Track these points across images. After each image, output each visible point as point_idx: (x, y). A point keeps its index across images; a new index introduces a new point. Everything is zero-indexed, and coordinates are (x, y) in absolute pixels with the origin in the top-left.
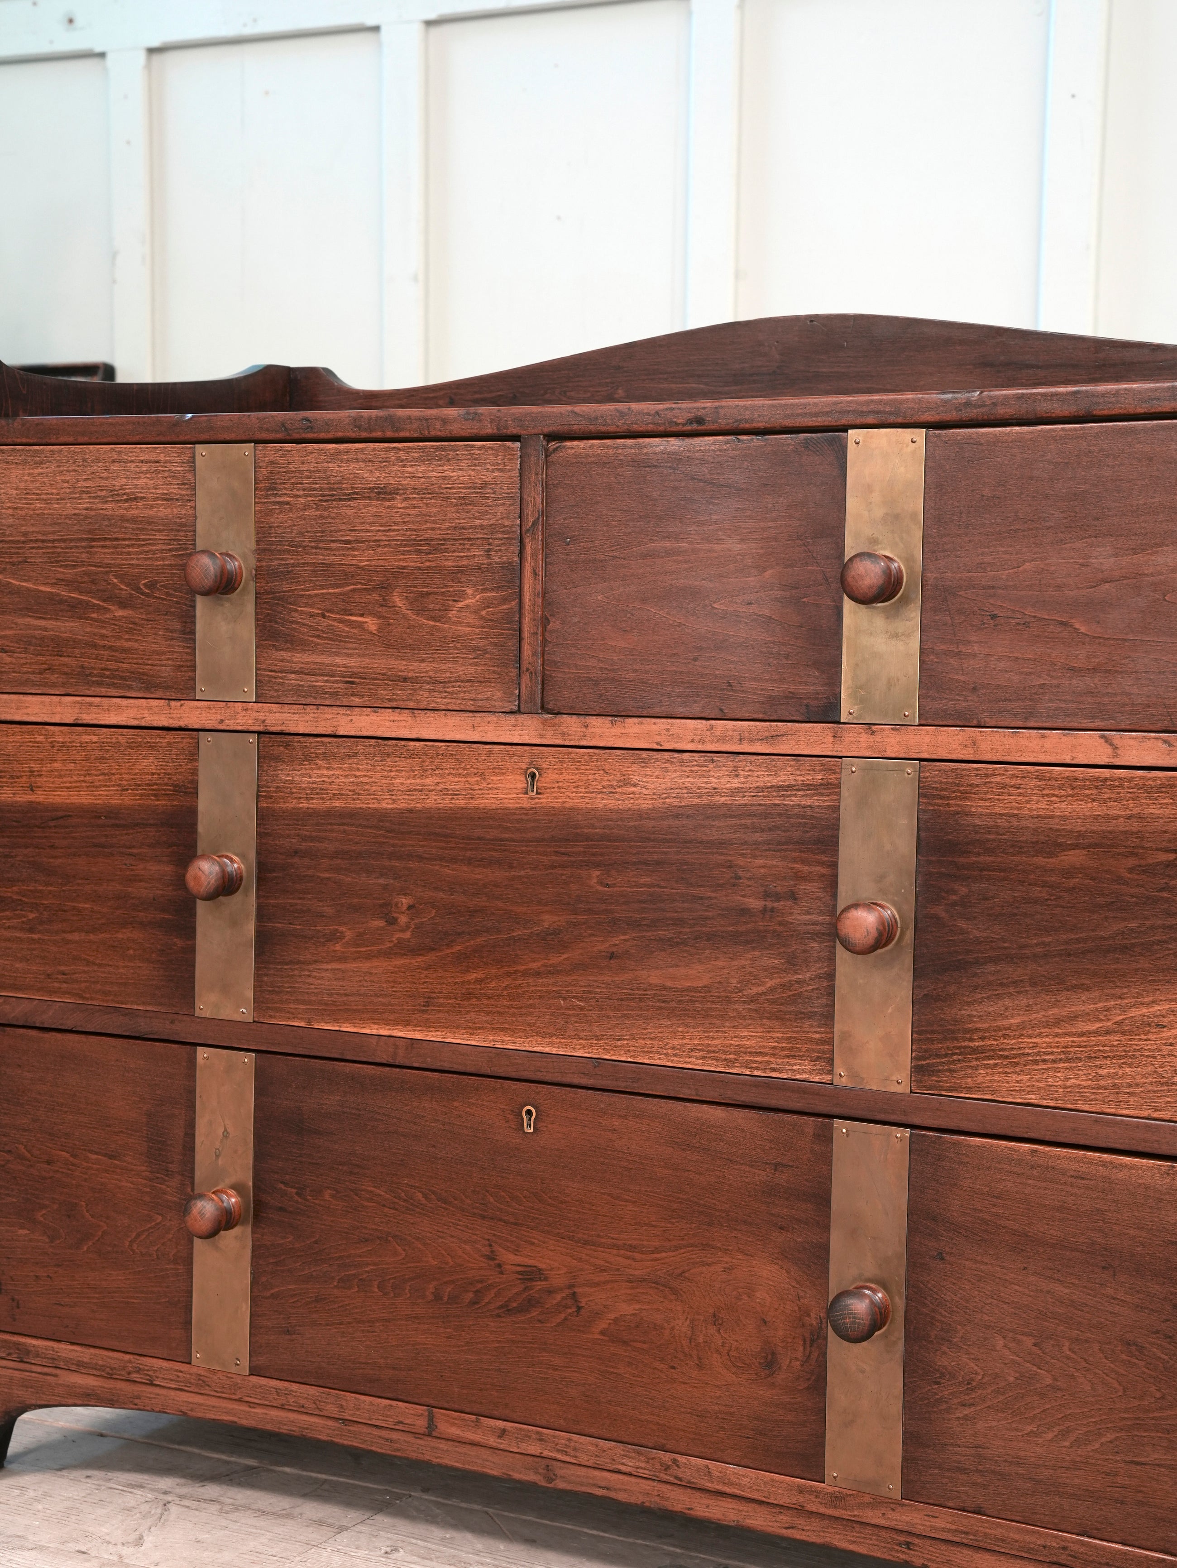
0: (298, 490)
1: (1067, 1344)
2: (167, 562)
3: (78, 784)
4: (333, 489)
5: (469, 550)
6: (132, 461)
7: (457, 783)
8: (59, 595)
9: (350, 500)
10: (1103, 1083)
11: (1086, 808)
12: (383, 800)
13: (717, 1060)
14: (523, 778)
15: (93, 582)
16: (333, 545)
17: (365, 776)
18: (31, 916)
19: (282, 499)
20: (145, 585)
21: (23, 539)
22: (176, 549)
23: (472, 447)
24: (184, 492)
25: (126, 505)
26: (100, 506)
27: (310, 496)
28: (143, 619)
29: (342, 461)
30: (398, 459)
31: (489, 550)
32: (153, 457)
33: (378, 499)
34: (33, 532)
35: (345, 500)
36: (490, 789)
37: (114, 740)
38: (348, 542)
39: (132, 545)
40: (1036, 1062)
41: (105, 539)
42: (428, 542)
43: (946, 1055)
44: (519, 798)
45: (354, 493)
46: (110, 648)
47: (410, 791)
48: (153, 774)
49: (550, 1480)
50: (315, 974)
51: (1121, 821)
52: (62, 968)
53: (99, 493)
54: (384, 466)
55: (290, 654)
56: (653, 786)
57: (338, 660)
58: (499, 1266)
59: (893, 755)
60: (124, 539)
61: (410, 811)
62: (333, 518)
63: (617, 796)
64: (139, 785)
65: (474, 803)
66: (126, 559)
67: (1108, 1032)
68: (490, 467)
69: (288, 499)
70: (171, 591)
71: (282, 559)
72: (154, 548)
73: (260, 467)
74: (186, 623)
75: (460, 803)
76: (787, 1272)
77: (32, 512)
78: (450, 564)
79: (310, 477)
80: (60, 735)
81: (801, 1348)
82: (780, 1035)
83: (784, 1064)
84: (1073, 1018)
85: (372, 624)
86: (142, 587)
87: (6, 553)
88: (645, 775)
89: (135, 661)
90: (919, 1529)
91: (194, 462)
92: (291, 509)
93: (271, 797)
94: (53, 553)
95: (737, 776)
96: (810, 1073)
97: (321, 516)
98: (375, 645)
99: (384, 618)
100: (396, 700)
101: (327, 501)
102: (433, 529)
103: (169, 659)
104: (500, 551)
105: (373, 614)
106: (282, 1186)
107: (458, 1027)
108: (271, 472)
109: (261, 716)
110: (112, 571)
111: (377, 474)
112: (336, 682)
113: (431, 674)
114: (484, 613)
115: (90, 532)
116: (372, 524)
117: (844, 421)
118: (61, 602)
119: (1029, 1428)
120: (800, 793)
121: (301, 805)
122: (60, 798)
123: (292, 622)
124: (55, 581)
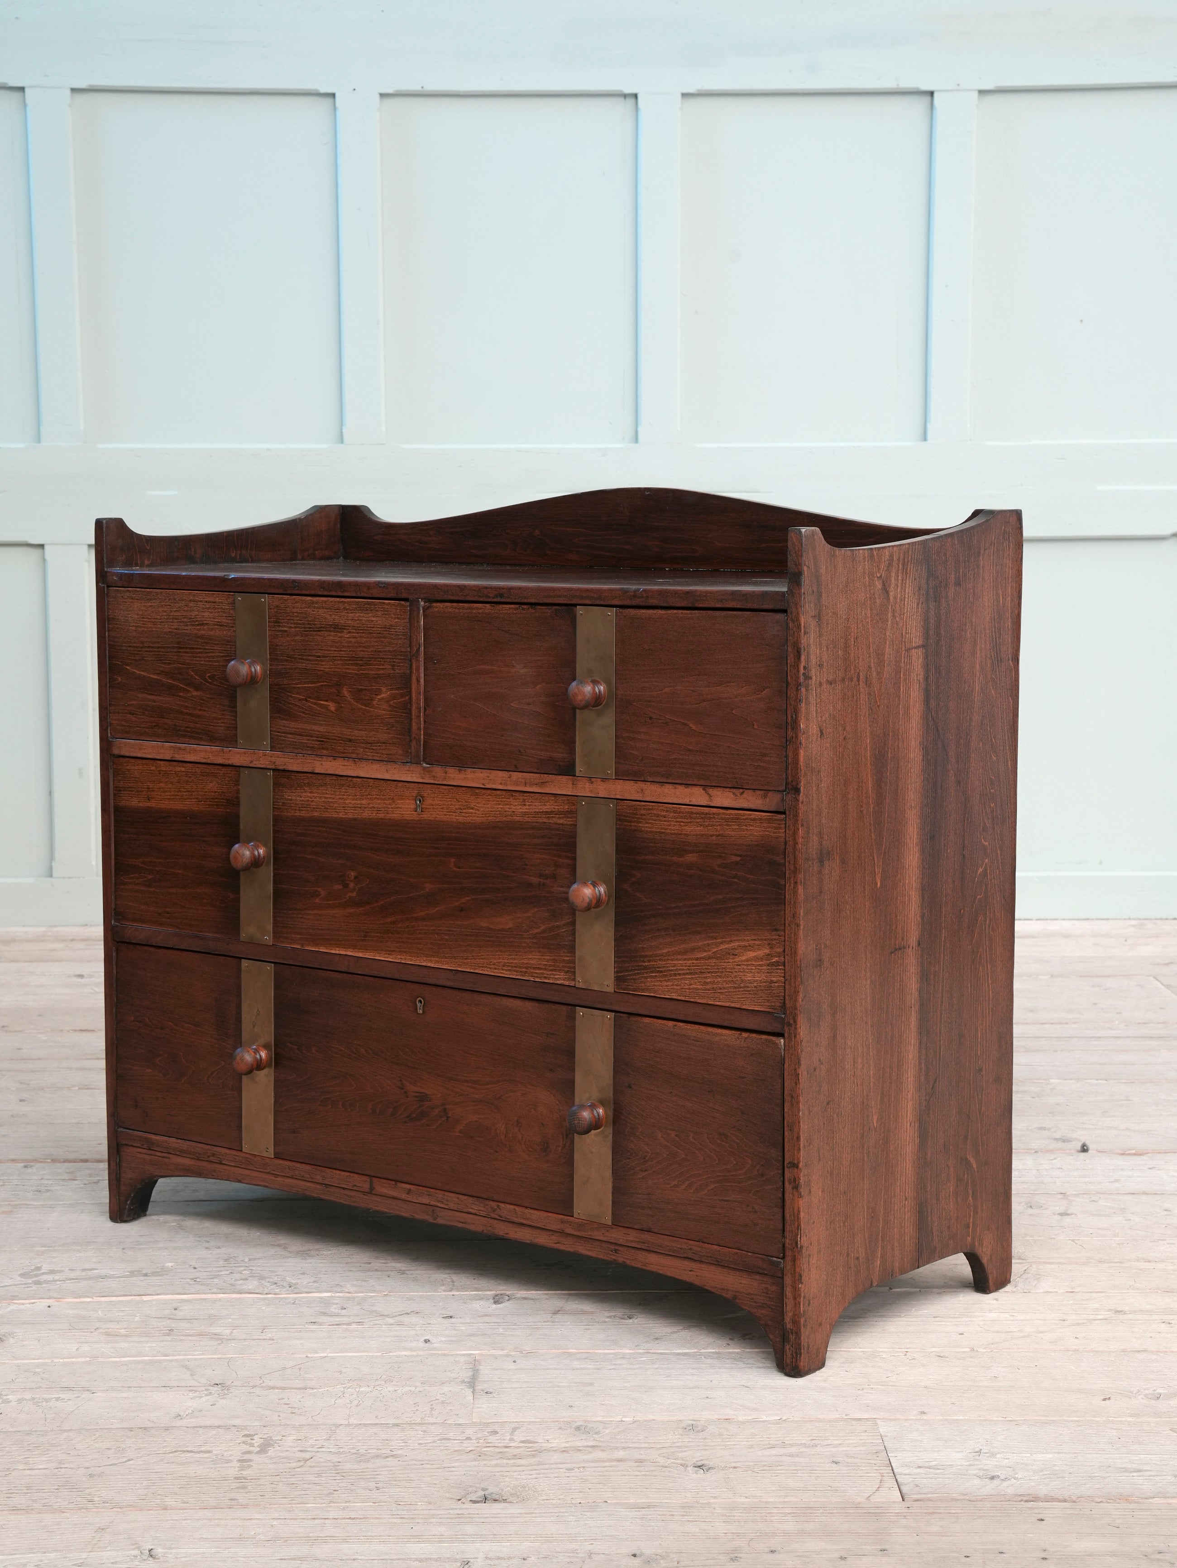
0: (291, 624)
1: (692, 1135)
2: (221, 664)
3: (174, 797)
4: (310, 624)
5: (383, 665)
6: (201, 601)
7: (379, 804)
8: (162, 681)
9: (319, 631)
10: (708, 987)
11: (698, 830)
12: (340, 812)
13: (517, 971)
14: (414, 802)
15: (180, 674)
16: (310, 658)
17: (331, 798)
18: (150, 877)
19: (283, 629)
20: (209, 677)
21: (141, 645)
22: (226, 656)
23: (384, 603)
24: (229, 622)
25: (198, 627)
26: (184, 627)
27: (298, 627)
28: (208, 698)
29: (314, 608)
30: (345, 609)
31: (393, 666)
32: (212, 599)
33: (334, 632)
34: (147, 642)
35: (316, 631)
36: (397, 808)
37: (193, 771)
38: (319, 657)
39: (201, 652)
40: (675, 975)
41: (187, 648)
42: (361, 659)
43: (631, 970)
44: (412, 814)
45: (321, 627)
46: (190, 714)
47: (355, 807)
48: (215, 792)
49: (435, 1219)
50: (305, 916)
51: (714, 838)
52: (168, 910)
53: (183, 620)
54: (337, 612)
55: (289, 723)
56: (482, 809)
57: (315, 727)
58: (406, 1092)
59: (602, 796)
60: (197, 649)
61: (355, 819)
62: (310, 642)
63: (463, 814)
64: (208, 799)
65: (389, 816)
66: (198, 661)
67: (709, 958)
68: (393, 616)
69: (285, 629)
70: (223, 681)
71: (284, 665)
72: (213, 655)
73: (271, 609)
74: (231, 701)
75: (381, 816)
76: (554, 1096)
77: (146, 629)
78: (373, 673)
79: (298, 616)
80: (164, 767)
81: (561, 1140)
82: (548, 958)
83: (550, 975)
84: (693, 949)
85: (332, 706)
86: (207, 678)
87: (132, 654)
88: (478, 803)
89: (204, 723)
90: (621, 1242)
91: (234, 604)
92: (288, 635)
93: (280, 808)
94: (158, 655)
95: (525, 805)
96: (564, 980)
97: (304, 640)
98: (334, 719)
99: (339, 703)
100: (346, 753)
101: (307, 631)
102: (364, 651)
103: (223, 723)
104: (399, 666)
105: (332, 701)
106: (290, 1045)
107: (382, 950)
108: (276, 612)
109: (273, 759)
110: (190, 668)
111: (333, 617)
112: (313, 740)
113: (364, 738)
114: (392, 703)
115: (178, 643)
116: (331, 646)
117: (574, 602)
118: (163, 685)
119: (674, 1183)
120: (557, 816)
121: (296, 814)
122: (165, 805)
123: (289, 703)
124: (159, 672)
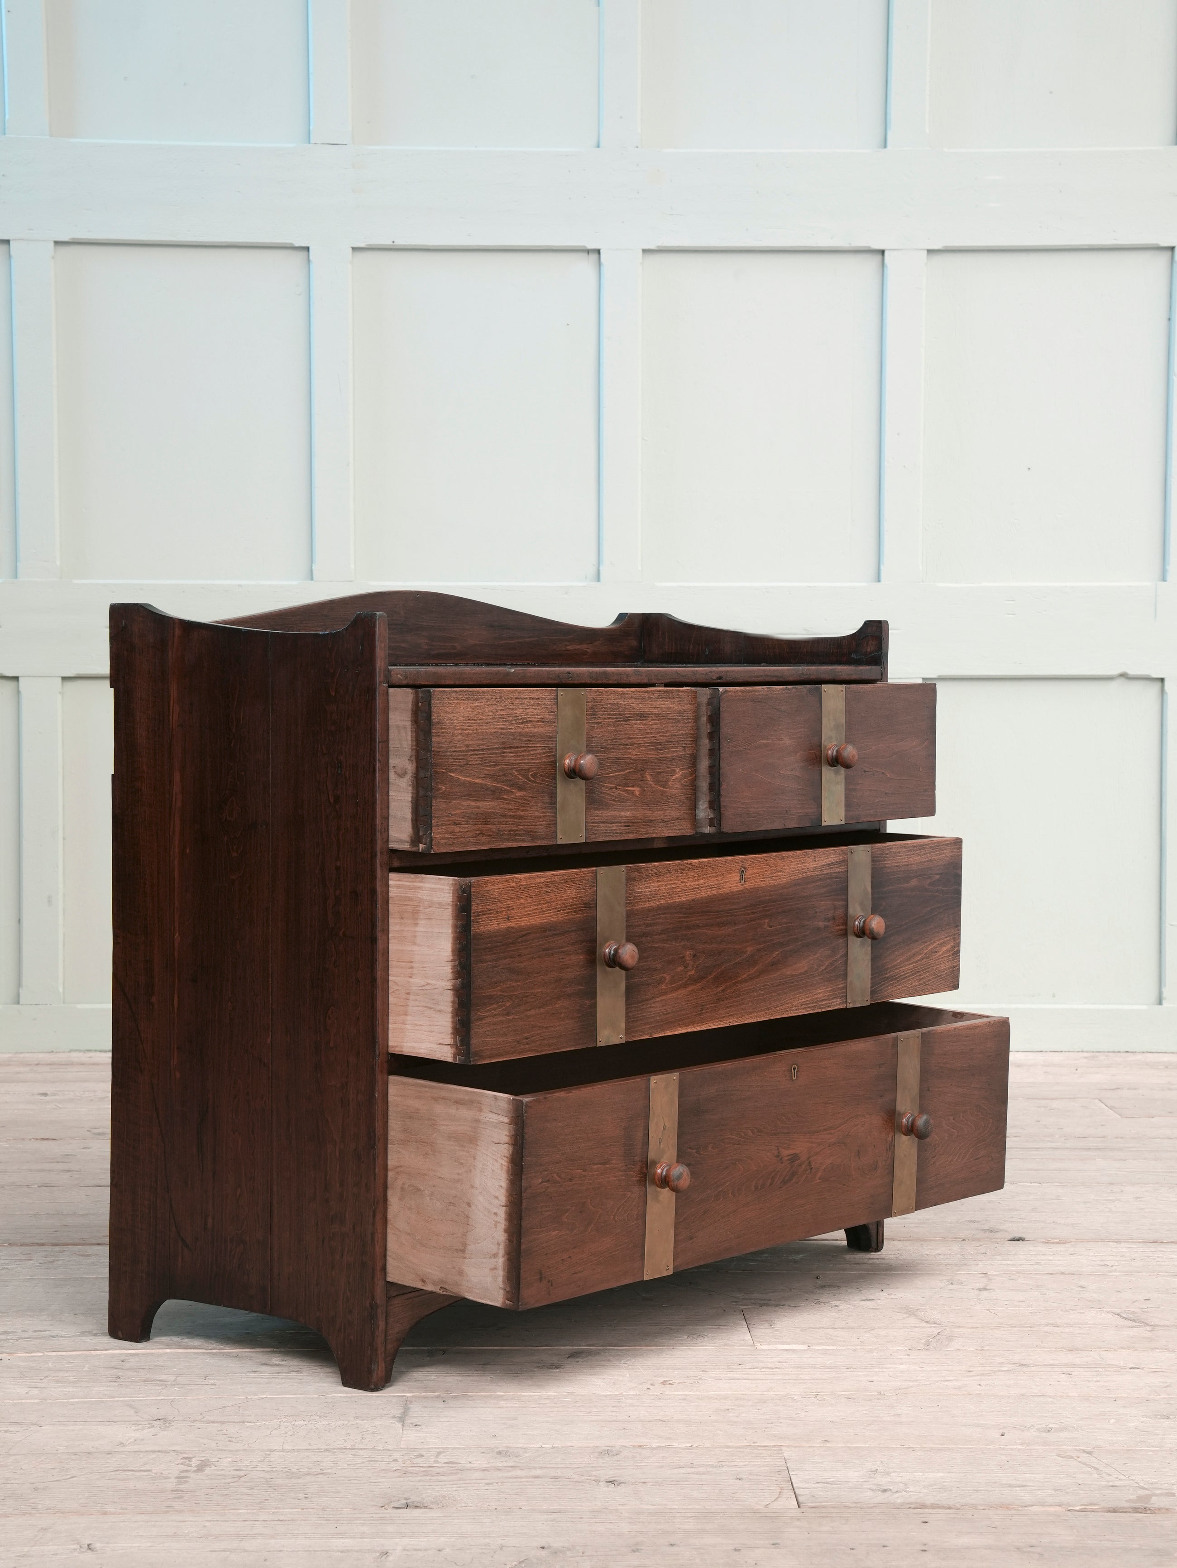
0: (605, 715)
2: (543, 761)
3: (534, 911)
4: (621, 715)
5: (677, 747)
6: (526, 698)
8: (486, 785)
9: (628, 720)
14: (739, 874)
15: (504, 775)
16: (621, 747)
19: (598, 721)
20: (531, 775)
21: (467, 749)
22: (547, 753)
23: (679, 691)
24: (551, 717)
25: (522, 725)
26: (509, 727)
27: (611, 718)
28: (530, 797)
29: (625, 698)
31: (685, 747)
32: (535, 696)
33: (640, 720)
34: (472, 744)
35: (626, 721)
37: (553, 880)
38: (627, 745)
39: (525, 751)
40: (904, 979)
41: (511, 748)
42: (660, 743)
43: (879, 983)
45: (630, 717)
46: (514, 817)
53: (508, 719)
54: (643, 701)
55: (601, 812)
57: (623, 813)
60: (521, 747)
62: (621, 731)
63: (774, 878)
64: (567, 907)
66: (521, 760)
68: (686, 702)
69: (601, 721)
70: (545, 778)
72: (536, 752)
73: (589, 701)
74: (552, 797)
75: (714, 892)
77: (471, 732)
78: (669, 755)
79: (611, 708)
85: (637, 791)
86: (530, 777)
87: (457, 759)
91: (557, 699)
92: (602, 727)
93: (631, 903)
94: (482, 758)
95: (815, 861)
97: (615, 730)
98: (638, 803)
99: (643, 787)
101: (618, 721)
102: (663, 736)
103: (543, 821)
104: (689, 747)
105: (638, 786)
108: (593, 705)
110: (514, 768)
111: (640, 706)
112: (621, 826)
113: (662, 817)
114: (683, 781)
115: (503, 743)
116: (638, 734)
118: (487, 789)
123: (603, 793)
124: (483, 776)
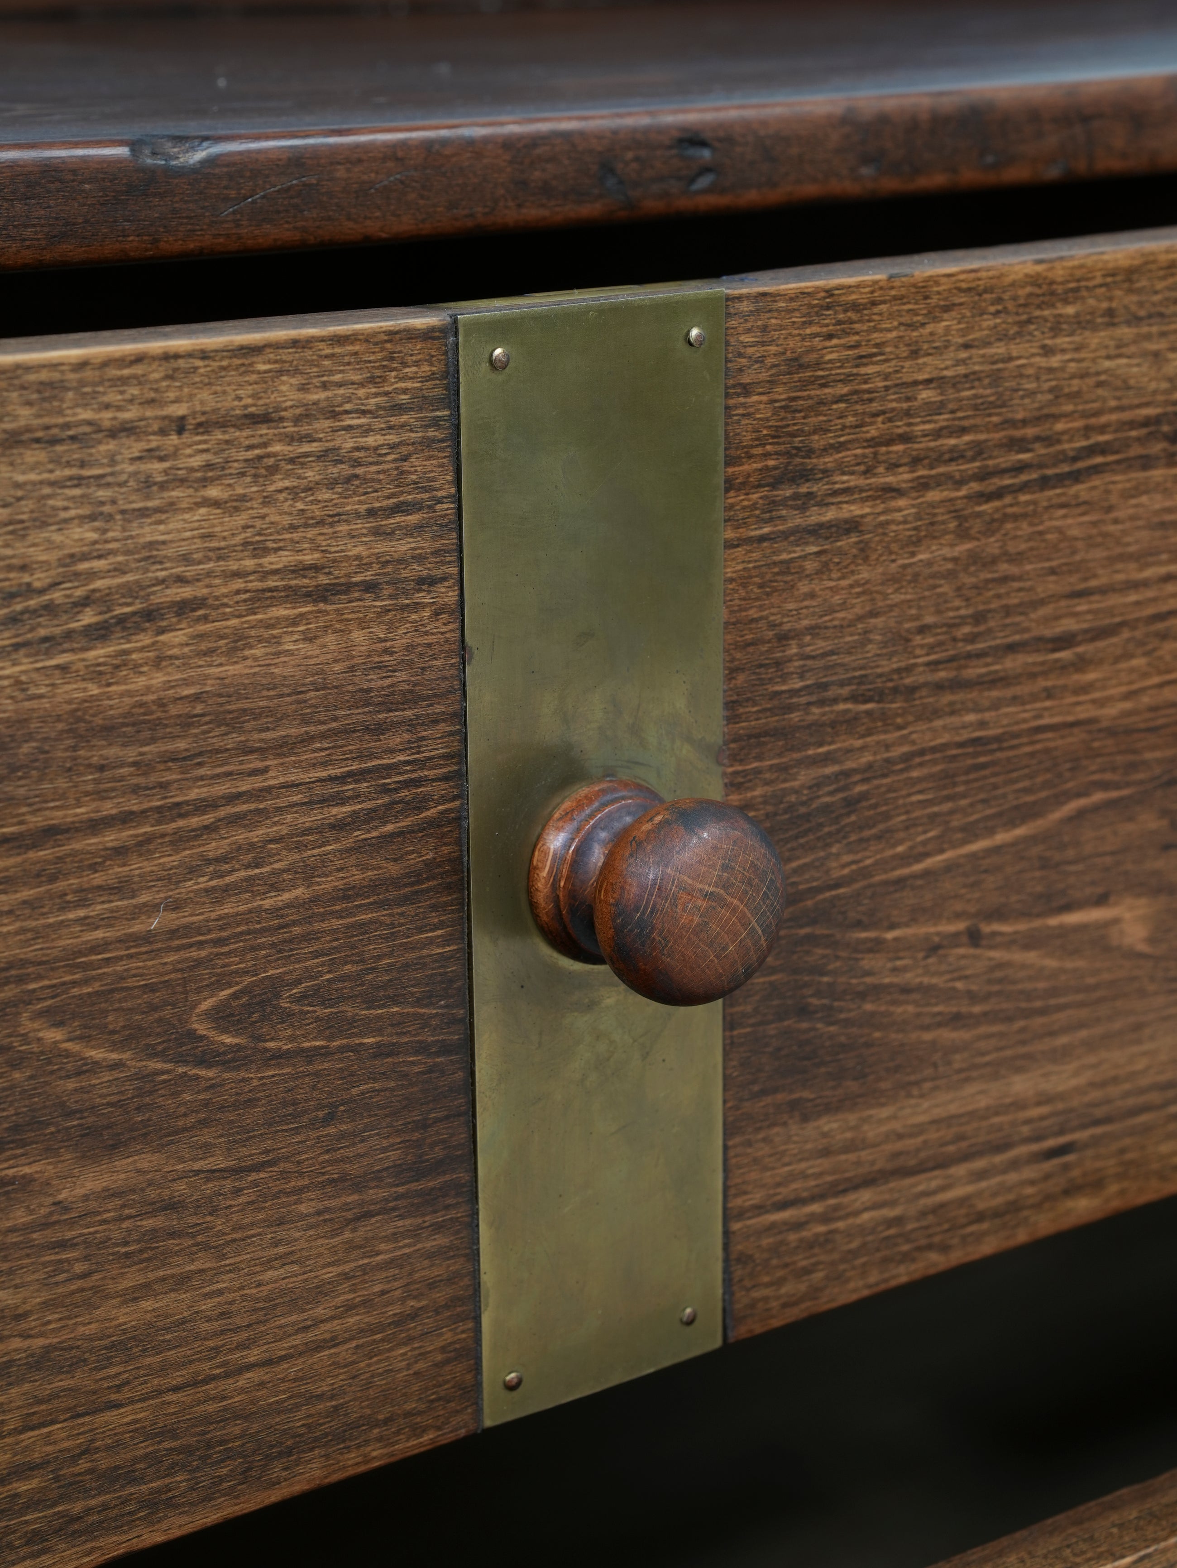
0: (893, 467)
2: (328, 884)
9: (1076, 477)
16: (1012, 663)
25: (99, 653)
27: (938, 482)
28: (211, 1174)
29: (1056, 330)
35: (1061, 480)
45: (1092, 450)
70: (349, 1009)
71: (827, 759)
72: (258, 834)
79: (938, 408)
86: (202, 1028)
89: (177, 1377)
92: (864, 552)
97: (974, 558)
101: (999, 494)
